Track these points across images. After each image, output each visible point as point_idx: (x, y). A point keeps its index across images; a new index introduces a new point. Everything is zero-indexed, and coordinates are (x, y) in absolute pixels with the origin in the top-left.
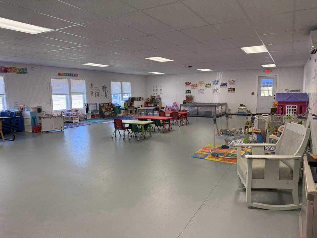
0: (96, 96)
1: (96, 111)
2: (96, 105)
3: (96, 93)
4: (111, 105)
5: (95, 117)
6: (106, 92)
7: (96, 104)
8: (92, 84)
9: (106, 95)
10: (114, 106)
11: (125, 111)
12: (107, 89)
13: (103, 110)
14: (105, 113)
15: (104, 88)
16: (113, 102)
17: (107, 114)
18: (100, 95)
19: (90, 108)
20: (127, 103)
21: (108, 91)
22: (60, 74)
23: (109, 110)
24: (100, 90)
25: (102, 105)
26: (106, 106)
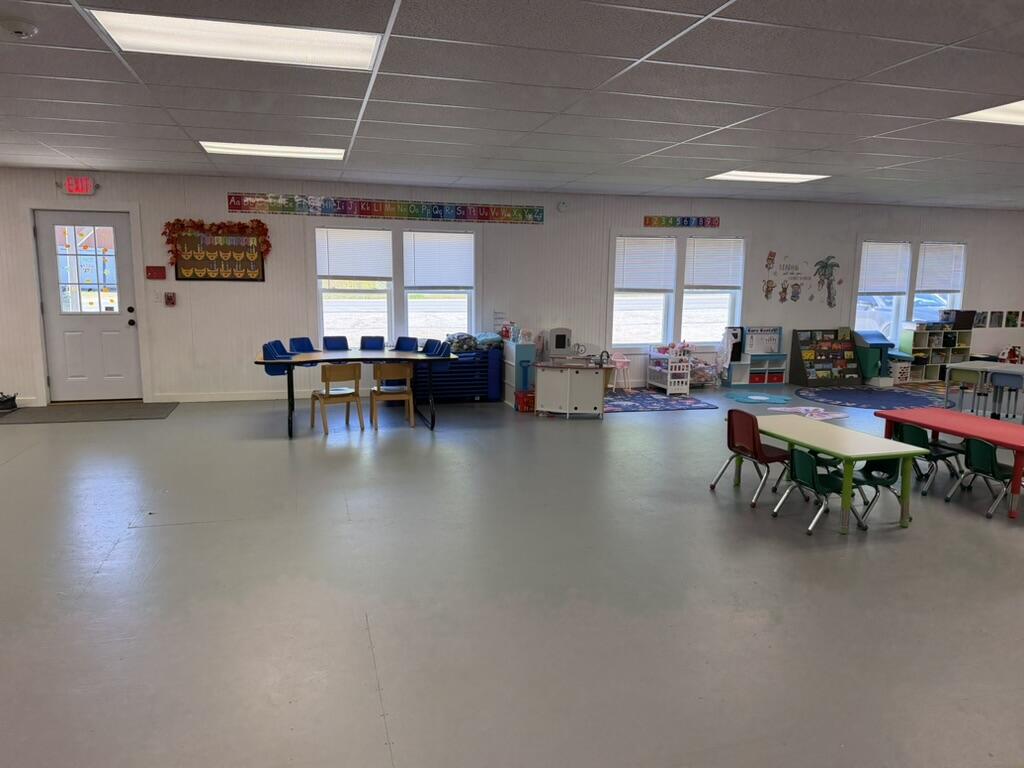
0: (783, 299)
1: (775, 358)
2: (780, 334)
3: (785, 290)
4: (848, 338)
5: (766, 382)
6: (835, 284)
7: (778, 330)
8: (772, 256)
9: (829, 297)
10: (858, 344)
11: (912, 369)
12: (837, 274)
13: (808, 354)
14: (811, 367)
15: (825, 268)
16: (858, 328)
17: (821, 374)
18: (804, 294)
19: (751, 346)
20: (931, 334)
21: (840, 282)
22: (648, 222)
23: (833, 357)
24: (805, 278)
25: (803, 337)
26: (823, 340)
